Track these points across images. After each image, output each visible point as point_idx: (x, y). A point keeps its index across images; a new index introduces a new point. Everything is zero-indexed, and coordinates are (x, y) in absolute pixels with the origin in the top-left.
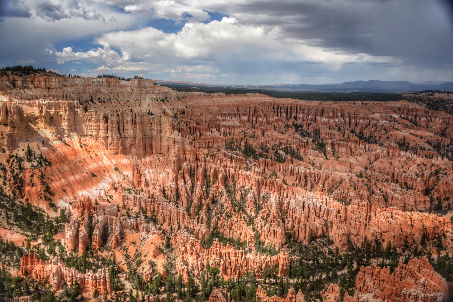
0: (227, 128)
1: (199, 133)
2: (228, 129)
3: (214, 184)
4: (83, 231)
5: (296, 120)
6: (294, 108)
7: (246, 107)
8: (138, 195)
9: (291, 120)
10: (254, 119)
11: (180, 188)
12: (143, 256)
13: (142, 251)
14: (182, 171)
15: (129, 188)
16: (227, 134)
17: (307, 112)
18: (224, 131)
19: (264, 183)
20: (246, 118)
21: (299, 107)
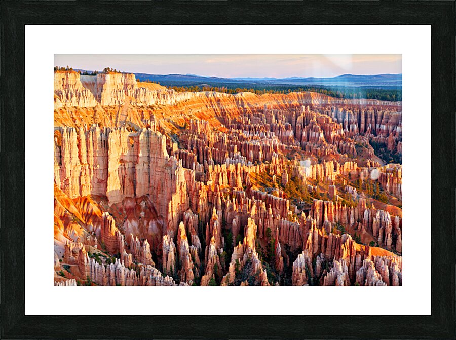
0: (260, 150)
1: (212, 159)
2: (261, 153)
3: (237, 244)
5: (376, 135)
6: (372, 114)
7: (291, 115)
8: (112, 264)
9: (366, 134)
10: (304, 134)
11: (182, 251)
14: (185, 222)
15: (97, 253)
16: (258, 162)
17: (394, 121)
18: (254, 155)
19: (323, 241)
20: (291, 134)
21: (380, 113)
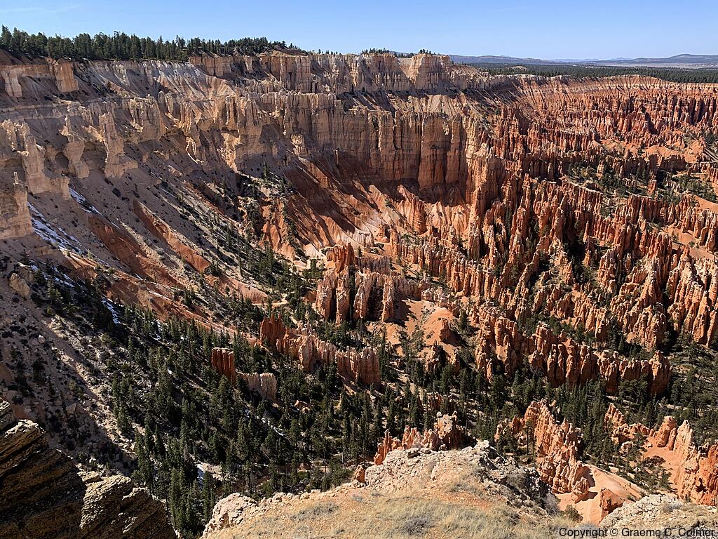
4: (341, 293)
11: (486, 237)
12: (425, 336)
13: (425, 329)
14: (491, 211)
15: (408, 234)
